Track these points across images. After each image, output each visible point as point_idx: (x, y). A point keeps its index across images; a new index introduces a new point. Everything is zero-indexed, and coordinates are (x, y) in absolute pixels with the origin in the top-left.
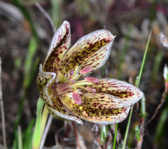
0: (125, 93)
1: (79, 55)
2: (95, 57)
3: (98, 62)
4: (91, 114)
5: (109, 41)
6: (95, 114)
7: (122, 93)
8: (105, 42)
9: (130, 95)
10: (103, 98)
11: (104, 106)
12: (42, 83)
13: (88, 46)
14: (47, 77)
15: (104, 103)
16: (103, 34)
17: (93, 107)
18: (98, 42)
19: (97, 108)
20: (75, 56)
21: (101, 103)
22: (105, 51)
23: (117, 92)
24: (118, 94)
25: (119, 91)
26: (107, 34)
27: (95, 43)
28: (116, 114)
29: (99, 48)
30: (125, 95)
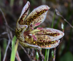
0: (56, 34)
1: (32, 18)
2: (39, 18)
3: (41, 20)
4: (39, 45)
5: (47, 10)
6: (42, 45)
7: (54, 34)
8: (45, 11)
9: (58, 35)
10: (44, 37)
11: (46, 41)
12: (19, 31)
13: (37, 13)
14: (23, 28)
15: (46, 39)
16: (44, 7)
17: (40, 42)
18: (41, 11)
19: (42, 42)
20: (30, 18)
21: (44, 39)
22: (44, 15)
23: (51, 34)
24: (52, 35)
25: (53, 33)
26: (46, 7)
27: (40, 12)
28: (53, 44)
29: (42, 14)
30: (56, 35)
